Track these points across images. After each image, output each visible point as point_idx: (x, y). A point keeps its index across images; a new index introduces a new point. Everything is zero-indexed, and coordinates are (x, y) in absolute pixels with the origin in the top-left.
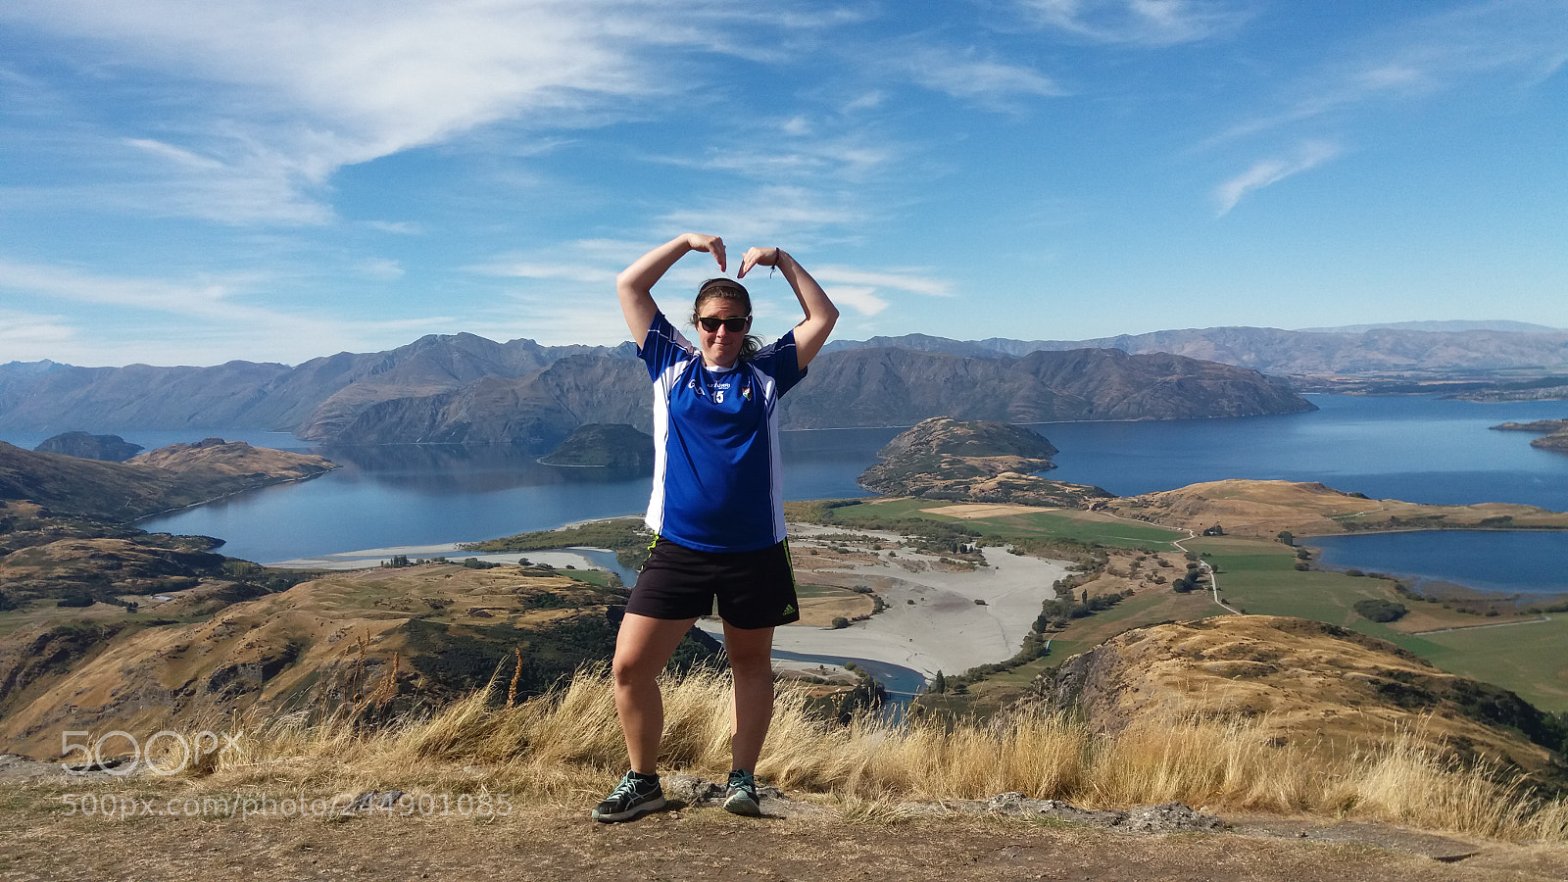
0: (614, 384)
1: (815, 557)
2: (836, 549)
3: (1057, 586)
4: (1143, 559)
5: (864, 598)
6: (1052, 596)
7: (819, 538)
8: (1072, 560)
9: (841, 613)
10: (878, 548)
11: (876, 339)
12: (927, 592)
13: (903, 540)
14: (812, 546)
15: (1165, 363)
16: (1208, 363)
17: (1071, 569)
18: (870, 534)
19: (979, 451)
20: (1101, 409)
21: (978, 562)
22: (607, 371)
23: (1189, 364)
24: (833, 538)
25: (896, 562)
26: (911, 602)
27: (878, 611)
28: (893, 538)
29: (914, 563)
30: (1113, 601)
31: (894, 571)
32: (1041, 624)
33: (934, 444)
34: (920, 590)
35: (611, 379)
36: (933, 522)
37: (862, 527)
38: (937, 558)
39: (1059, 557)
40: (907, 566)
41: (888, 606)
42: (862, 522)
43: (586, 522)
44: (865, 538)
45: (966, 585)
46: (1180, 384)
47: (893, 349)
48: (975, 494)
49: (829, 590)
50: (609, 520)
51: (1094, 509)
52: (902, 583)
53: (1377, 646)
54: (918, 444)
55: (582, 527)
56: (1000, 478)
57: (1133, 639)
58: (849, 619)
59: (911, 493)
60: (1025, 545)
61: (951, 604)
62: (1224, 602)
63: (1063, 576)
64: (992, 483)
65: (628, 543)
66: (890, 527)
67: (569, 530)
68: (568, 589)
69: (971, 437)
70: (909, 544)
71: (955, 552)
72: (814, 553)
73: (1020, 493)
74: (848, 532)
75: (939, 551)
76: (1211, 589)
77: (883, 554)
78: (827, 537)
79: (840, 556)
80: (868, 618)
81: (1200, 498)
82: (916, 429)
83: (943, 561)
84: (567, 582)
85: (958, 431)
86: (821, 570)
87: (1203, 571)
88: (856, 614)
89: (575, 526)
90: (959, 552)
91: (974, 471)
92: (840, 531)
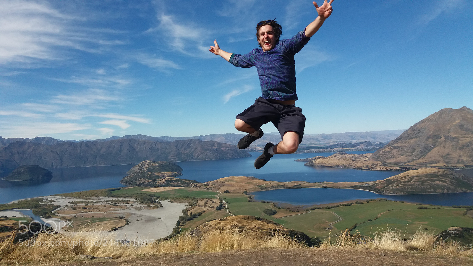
0: (32, 151)
1: (105, 208)
2: (112, 205)
3: (184, 211)
4: (207, 201)
5: (122, 220)
6: (181, 214)
7: (107, 201)
8: (188, 203)
9: (114, 226)
10: (127, 203)
11: (126, 136)
12: (143, 217)
13: (135, 200)
14: (104, 204)
15: (212, 143)
16: (223, 143)
17: (187, 206)
18: (124, 199)
19: (160, 171)
20: (195, 157)
21: (159, 206)
22: (30, 147)
23: (219, 144)
24: (112, 201)
25: (133, 207)
26: (138, 220)
27: (127, 224)
28: (132, 200)
29: (139, 207)
30: (199, 214)
31: (132, 210)
32: (178, 224)
33: (145, 169)
34: (141, 216)
35: (31, 149)
36: (145, 194)
37: (121, 197)
38: (146, 205)
39: (184, 202)
40: (137, 208)
41: (130, 222)
42: (121, 195)
43: (20, 200)
44: (122, 200)
45: (155, 213)
46: (217, 150)
47: (132, 139)
48: (158, 184)
49: (110, 218)
50: (29, 199)
51: (194, 187)
52: (135, 214)
53: (270, 222)
54: (140, 169)
55: (19, 202)
56: (166, 179)
57: (205, 226)
58: (117, 227)
59: (138, 185)
60: (174, 199)
61: (151, 220)
62: (230, 212)
63: (185, 208)
64: (164, 181)
65: (37, 207)
66: (131, 196)
67: (14, 203)
68: (13, 224)
69: (157, 166)
70: (137, 201)
71: (152, 203)
72: (105, 206)
73: (172, 183)
74: (117, 199)
75: (147, 203)
76: (226, 209)
77: (129, 205)
78: (110, 201)
79: (114, 207)
80: (123, 227)
81: (222, 182)
82: (139, 164)
83: (148, 206)
84: (12, 222)
85: (153, 165)
86: (107, 212)
87: (224, 204)
88: (119, 226)
89: (16, 202)
90: (153, 203)
91: (158, 177)
92: (114, 199)
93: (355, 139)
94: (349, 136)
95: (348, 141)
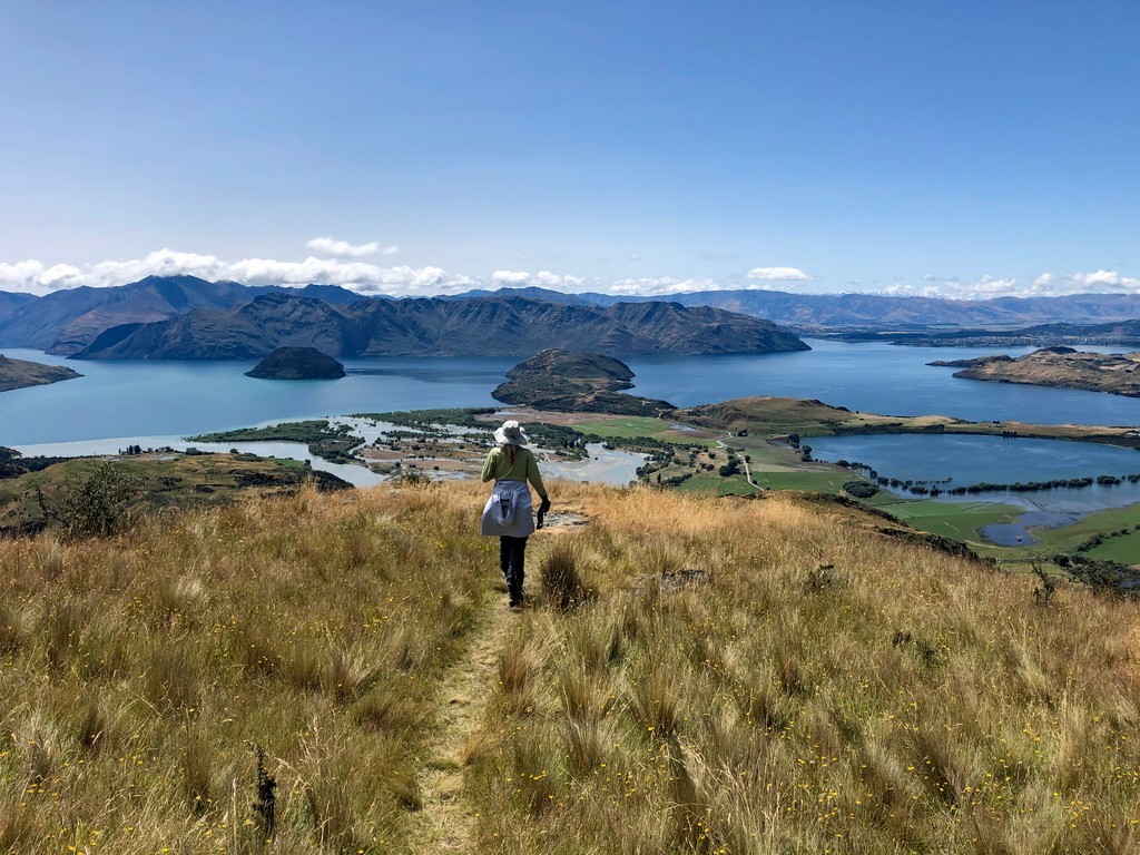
1: (462, 450)
2: (477, 444)
3: (639, 471)
4: (698, 452)
7: (465, 436)
8: (648, 452)
11: (503, 289)
14: (460, 442)
15: (708, 312)
16: (737, 314)
17: (648, 459)
19: (580, 374)
20: (664, 346)
21: (580, 455)
22: (295, 306)
23: (726, 314)
24: (476, 436)
30: (679, 482)
33: (548, 368)
38: (554, 452)
39: (639, 451)
46: (719, 328)
47: (516, 298)
48: (578, 405)
51: (662, 417)
54: (536, 369)
56: (596, 393)
62: (755, 482)
64: (591, 398)
69: (575, 363)
71: (566, 447)
74: (486, 432)
75: (554, 446)
76: (745, 474)
78: (472, 436)
81: (736, 409)
82: (535, 357)
83: (557, 453)
84: (273, 466)
85: (565, 359)
87: (739, 462)
93: (1098, 314)
94: (1082, 305)
95: (1078, 317)
